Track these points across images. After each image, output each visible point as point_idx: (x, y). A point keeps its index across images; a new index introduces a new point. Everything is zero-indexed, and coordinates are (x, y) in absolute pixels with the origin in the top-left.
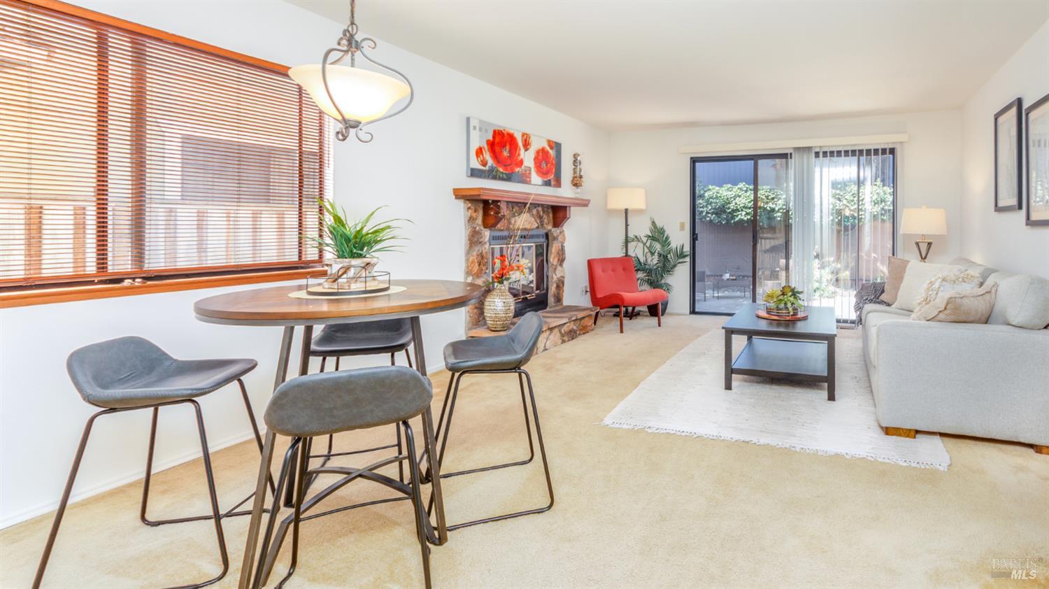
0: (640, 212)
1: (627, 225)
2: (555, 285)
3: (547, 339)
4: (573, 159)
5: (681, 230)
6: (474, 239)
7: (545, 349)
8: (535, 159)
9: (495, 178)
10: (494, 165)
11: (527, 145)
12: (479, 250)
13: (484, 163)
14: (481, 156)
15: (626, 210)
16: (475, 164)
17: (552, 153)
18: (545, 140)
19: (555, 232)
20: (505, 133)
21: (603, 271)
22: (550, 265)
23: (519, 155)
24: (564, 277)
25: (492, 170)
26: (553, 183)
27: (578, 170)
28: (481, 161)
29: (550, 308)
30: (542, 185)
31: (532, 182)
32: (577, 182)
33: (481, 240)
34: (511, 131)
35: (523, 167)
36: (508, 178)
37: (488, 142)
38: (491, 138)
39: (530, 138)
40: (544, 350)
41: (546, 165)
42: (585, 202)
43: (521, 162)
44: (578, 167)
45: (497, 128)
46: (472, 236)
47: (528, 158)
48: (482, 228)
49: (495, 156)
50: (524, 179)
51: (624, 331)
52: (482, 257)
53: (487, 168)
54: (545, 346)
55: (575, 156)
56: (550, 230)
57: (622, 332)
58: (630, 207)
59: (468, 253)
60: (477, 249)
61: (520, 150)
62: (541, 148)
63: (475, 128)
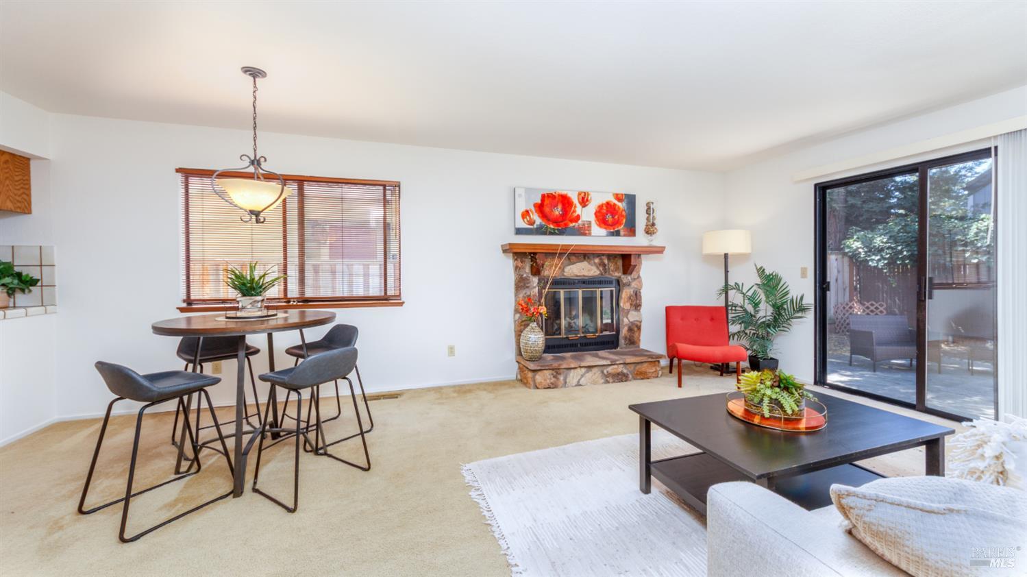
0: (743, 257)
1: (727, 272)
2: (626, 328)
3: (582, 376)
4: (646, 208)
5: (802, 277)
6: (521, 284)
7: (578, 385)
8: (595, 214)
9: (544, 233)
10: (543, 223)
11: (584, 201)
12: (525, 293)
13: (532, 223)
14: (528, 218)
15: (726, 256)
16: (522, 224)
17: (622, 205)
18: (611, 194)
19: (625, 279)
20: (556, 195)
21: (682, 319)
22: (620, 309)
23: (574, 211)
24: (641, 322)
25: (541, 227)
26: (622, 233)
27: (651, 217)
28: (528, 221)
29: (621, 348)
30: (607, 236)
31: (592, 234)
32: (650, 230)
33: (528, 285)
34: (564, 193)
35: (580, 222)
36: (561, 233)
37: (535, 205)
38: (539, 201)
39: (588, 195)
40: (576, 386)
41: (613, 217)
42: (660, 249)
43: (578, 217)
44: (652, 215)
45: (545, 192)
46: (519, 281)
47: (587, 214)
48: (530, 275)
49: (543, 215)
50: (584, 231)
51: (682, 385)
52: (529, 299)
53: (535, 226)
54: (579, 382)
55: (648, 204)
56: (620, 277)
57: (680, 385)
58: (730, 251)
59: (516, 295)
60: (524, 292)
61: (575, 207)
62: (604, 202)
63: (520, 196)
